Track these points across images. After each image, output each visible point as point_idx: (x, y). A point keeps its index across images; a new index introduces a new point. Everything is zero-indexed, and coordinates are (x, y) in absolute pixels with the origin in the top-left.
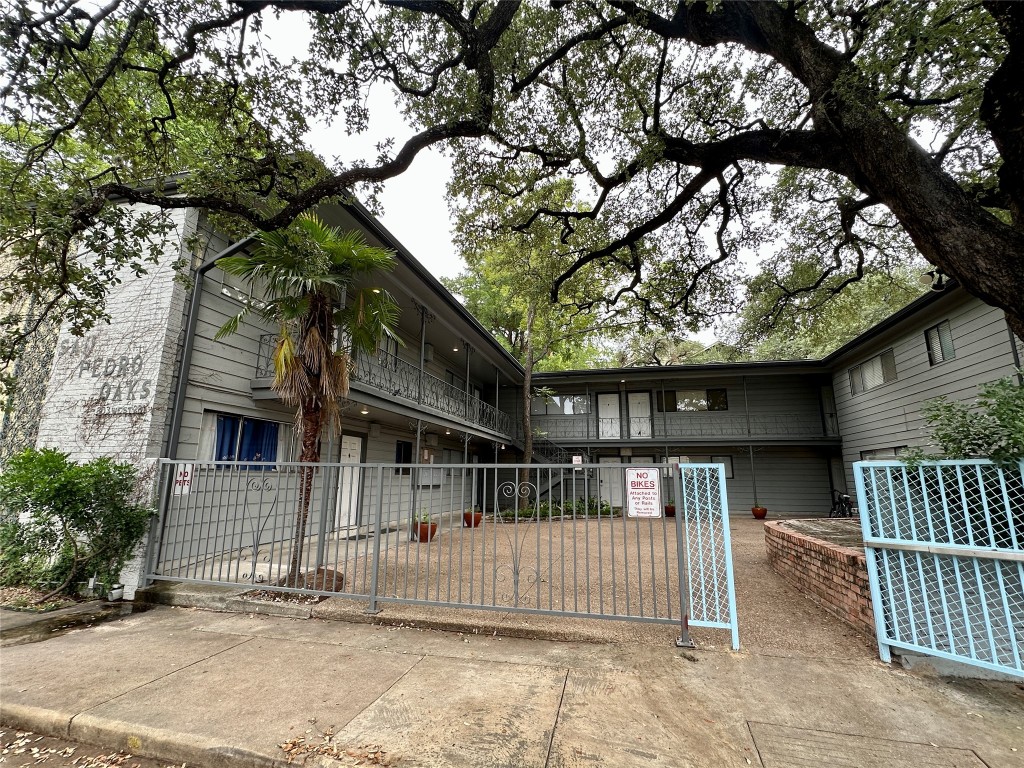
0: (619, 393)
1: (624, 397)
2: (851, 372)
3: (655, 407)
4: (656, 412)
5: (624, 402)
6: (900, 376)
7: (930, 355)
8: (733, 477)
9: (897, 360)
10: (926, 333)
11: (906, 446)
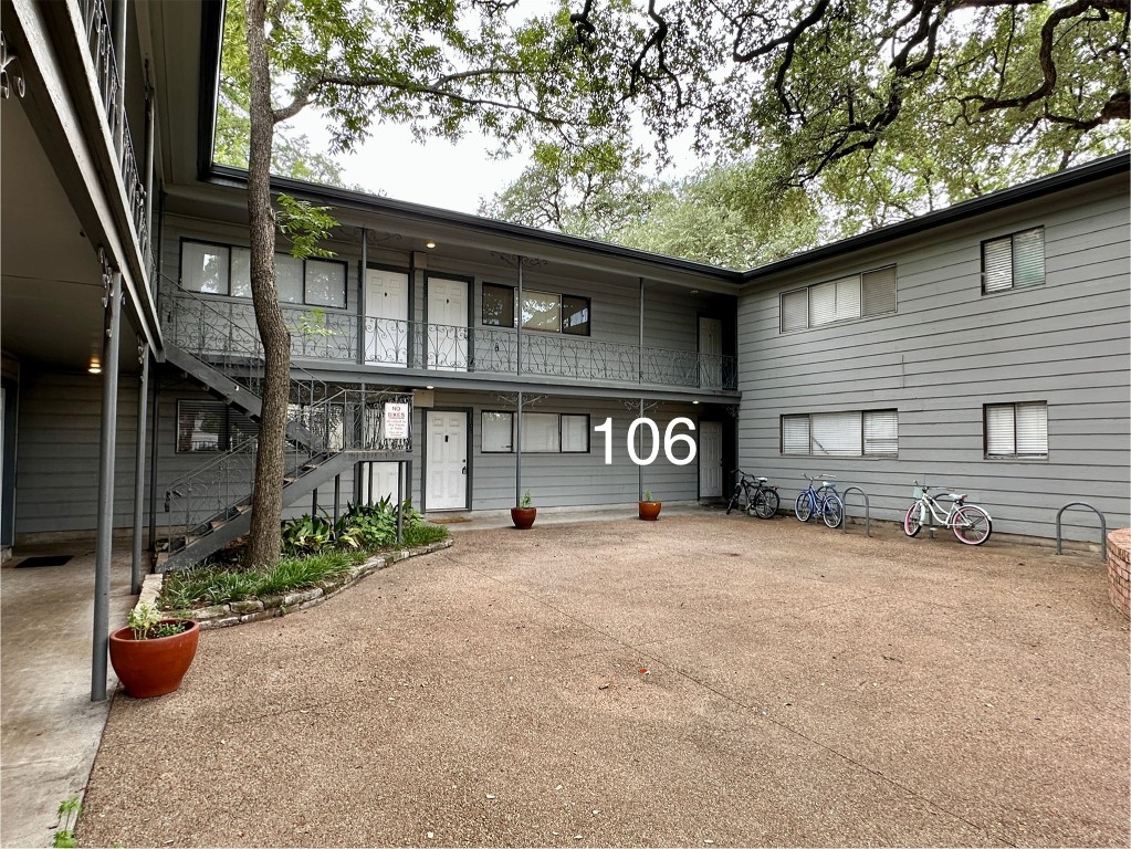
0: (410, 272)
1: (419, 283)
2: (783, 296)
3: (478, 312)
4: (478, 323)
5: (419, 293)
6: (902, 309)
7: (983, 278)
8: (589, 451)
9: (902, 284)
10: (983, 244)
11: (895, 410)
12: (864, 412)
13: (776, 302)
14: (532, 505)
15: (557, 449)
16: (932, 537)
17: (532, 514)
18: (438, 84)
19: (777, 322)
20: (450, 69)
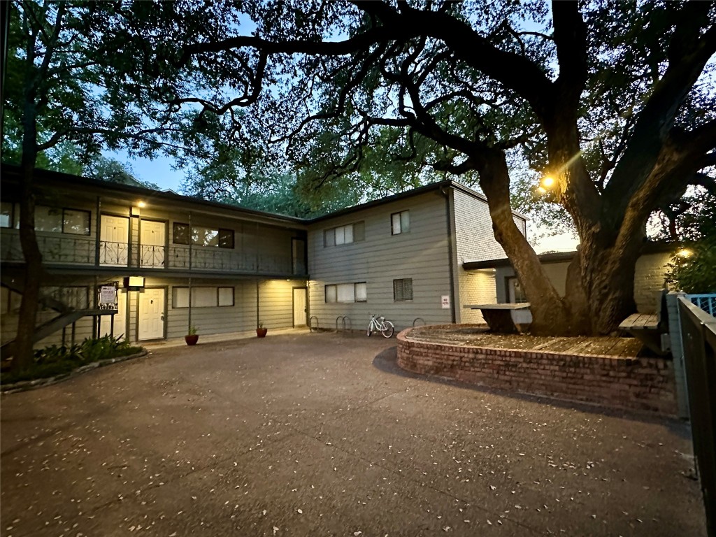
1: (135, 224)
2: (325, 232)
4: (171, 243)
6: (367, 239)
7: (392, 229)
8: (234, 305)
9: (367, 229)
10: (392, 215)
11: (365, 282)
12: (355, 283)
13: (322, 234)
14: (197, 333)
15: (215, 304)
16: (376, 336)
17: (196, 338)
18: (138, 134)
19: (322, 243)
20: (146, 127)
